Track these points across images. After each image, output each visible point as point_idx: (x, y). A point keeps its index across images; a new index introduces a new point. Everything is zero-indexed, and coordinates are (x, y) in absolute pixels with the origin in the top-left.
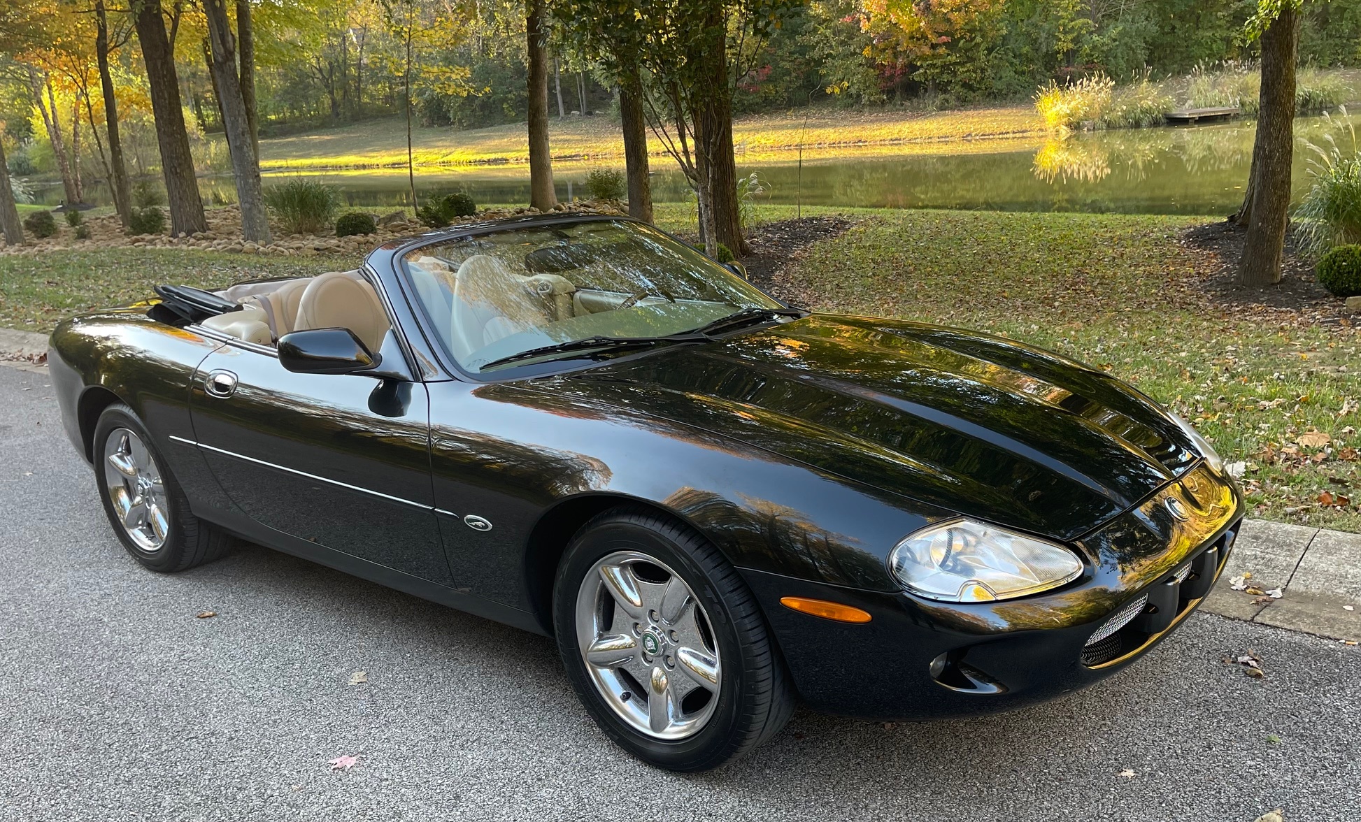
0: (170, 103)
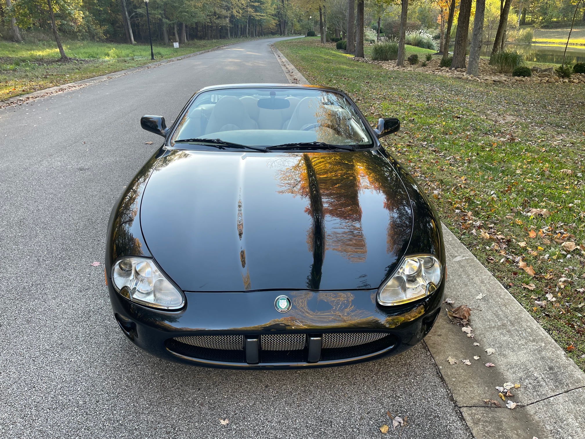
0: (465, 15)
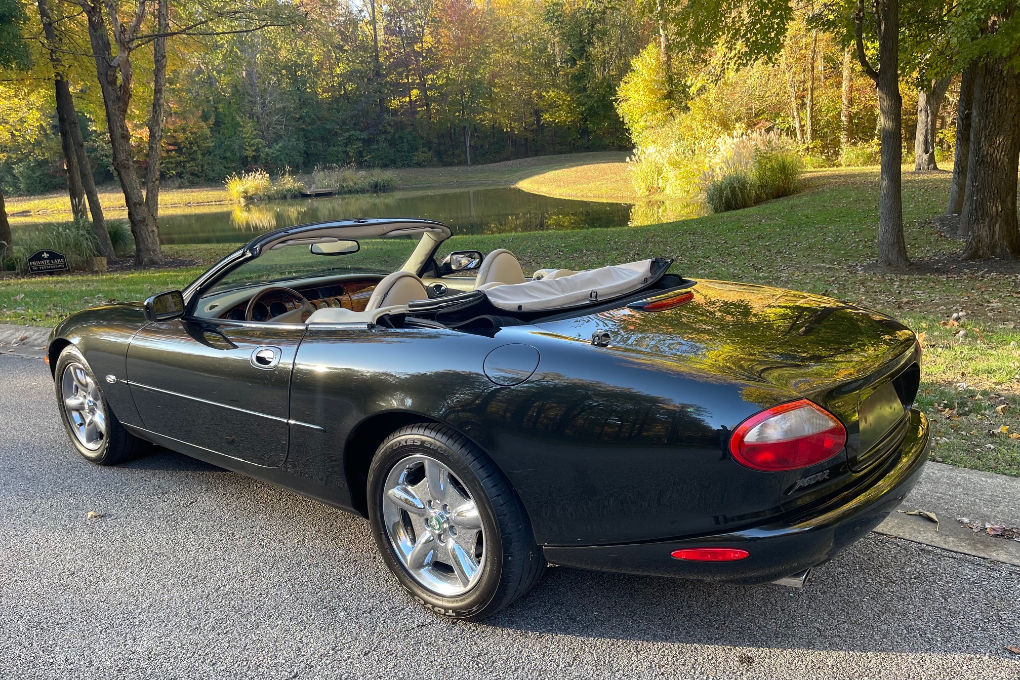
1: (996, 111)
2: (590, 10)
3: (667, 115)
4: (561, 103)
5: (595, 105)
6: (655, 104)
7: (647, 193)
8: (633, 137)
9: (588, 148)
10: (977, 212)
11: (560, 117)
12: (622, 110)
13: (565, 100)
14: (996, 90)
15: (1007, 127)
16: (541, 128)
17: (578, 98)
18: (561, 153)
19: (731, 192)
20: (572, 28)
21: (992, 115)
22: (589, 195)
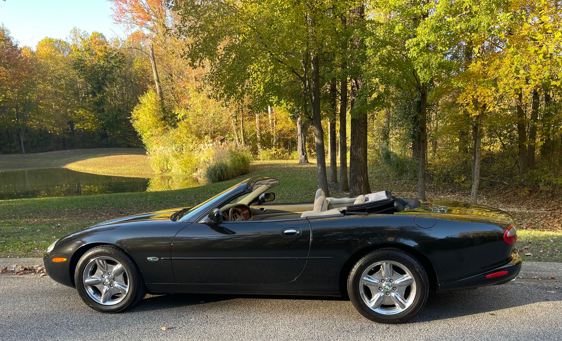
1: (357, 137)
2: (104, 66)
3: (164, 130)
4: (88, 118)
5: (111, 121)
6: (157, 123)
7: (161, 172)
8: (143, 140)
9: (108, 145)
10: (353, 181)
11: (87, 126)
12: (136, 125)
13: (91, 116)
14: (357, 128)
15: (362, 144)
16: (73, 132)
17: (99, 116)
18: (89, 148)
19: (221, 171)
20: (92, 75)
21: (356, 139)
22: (123, 173)
